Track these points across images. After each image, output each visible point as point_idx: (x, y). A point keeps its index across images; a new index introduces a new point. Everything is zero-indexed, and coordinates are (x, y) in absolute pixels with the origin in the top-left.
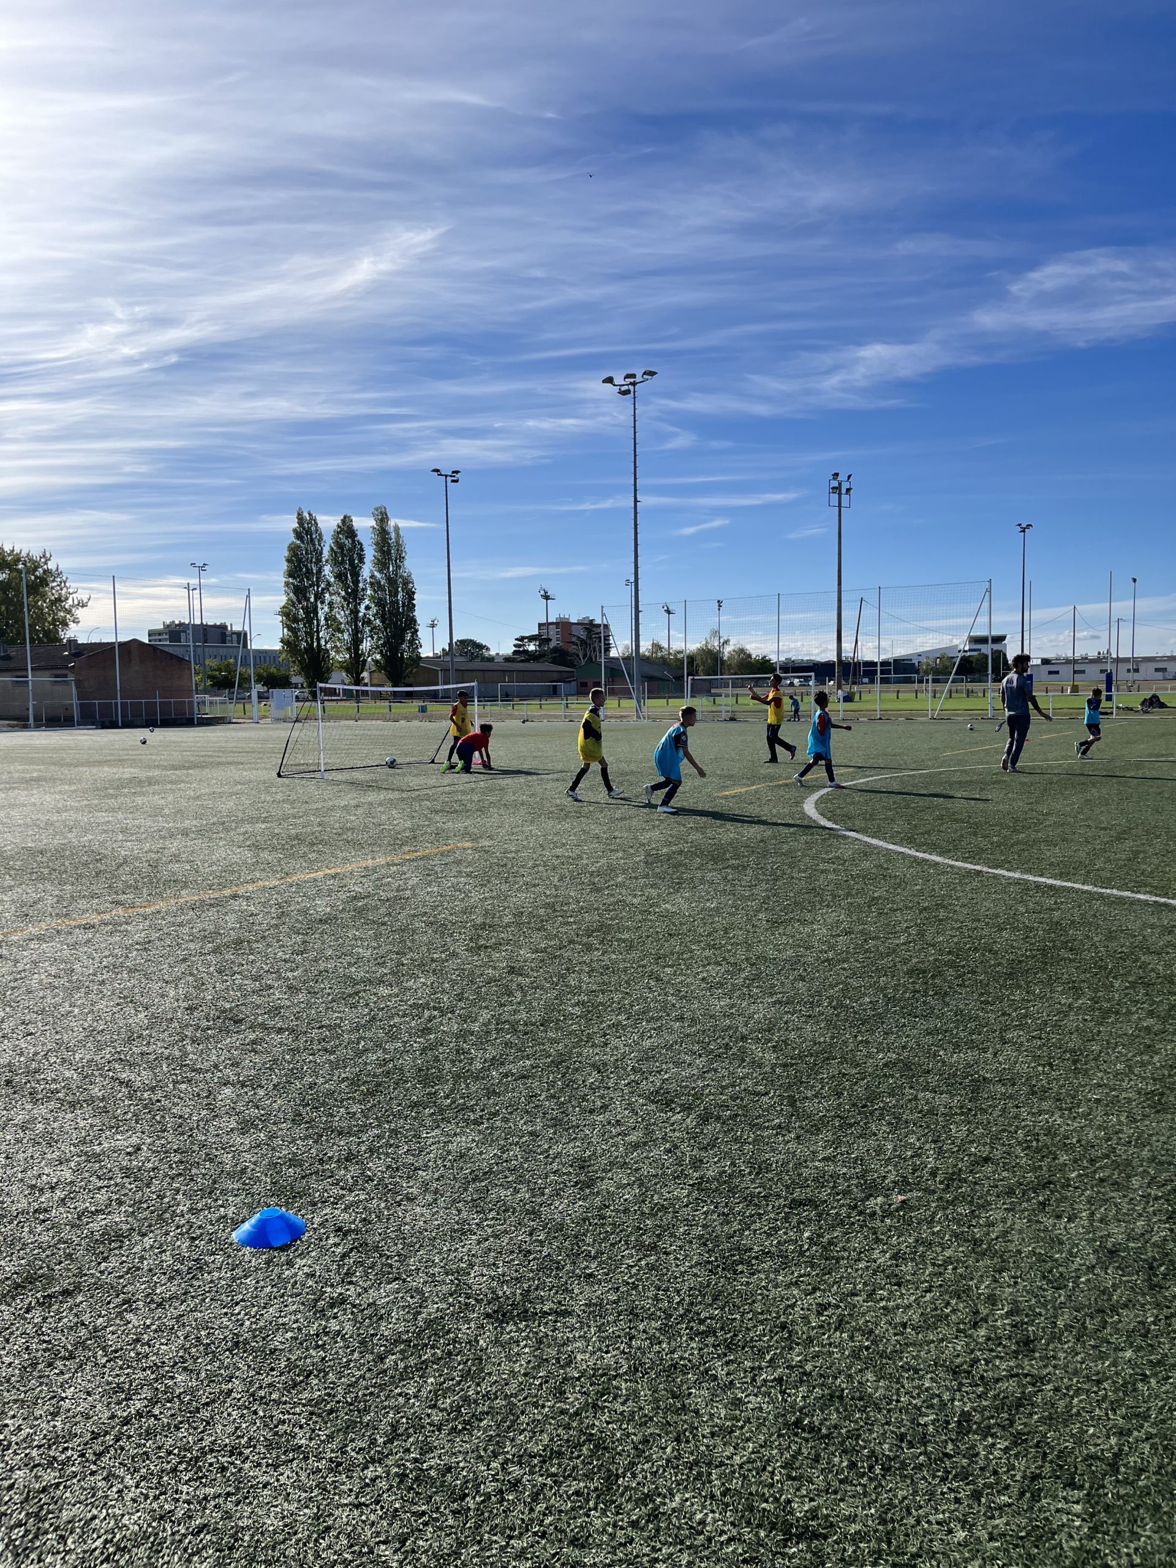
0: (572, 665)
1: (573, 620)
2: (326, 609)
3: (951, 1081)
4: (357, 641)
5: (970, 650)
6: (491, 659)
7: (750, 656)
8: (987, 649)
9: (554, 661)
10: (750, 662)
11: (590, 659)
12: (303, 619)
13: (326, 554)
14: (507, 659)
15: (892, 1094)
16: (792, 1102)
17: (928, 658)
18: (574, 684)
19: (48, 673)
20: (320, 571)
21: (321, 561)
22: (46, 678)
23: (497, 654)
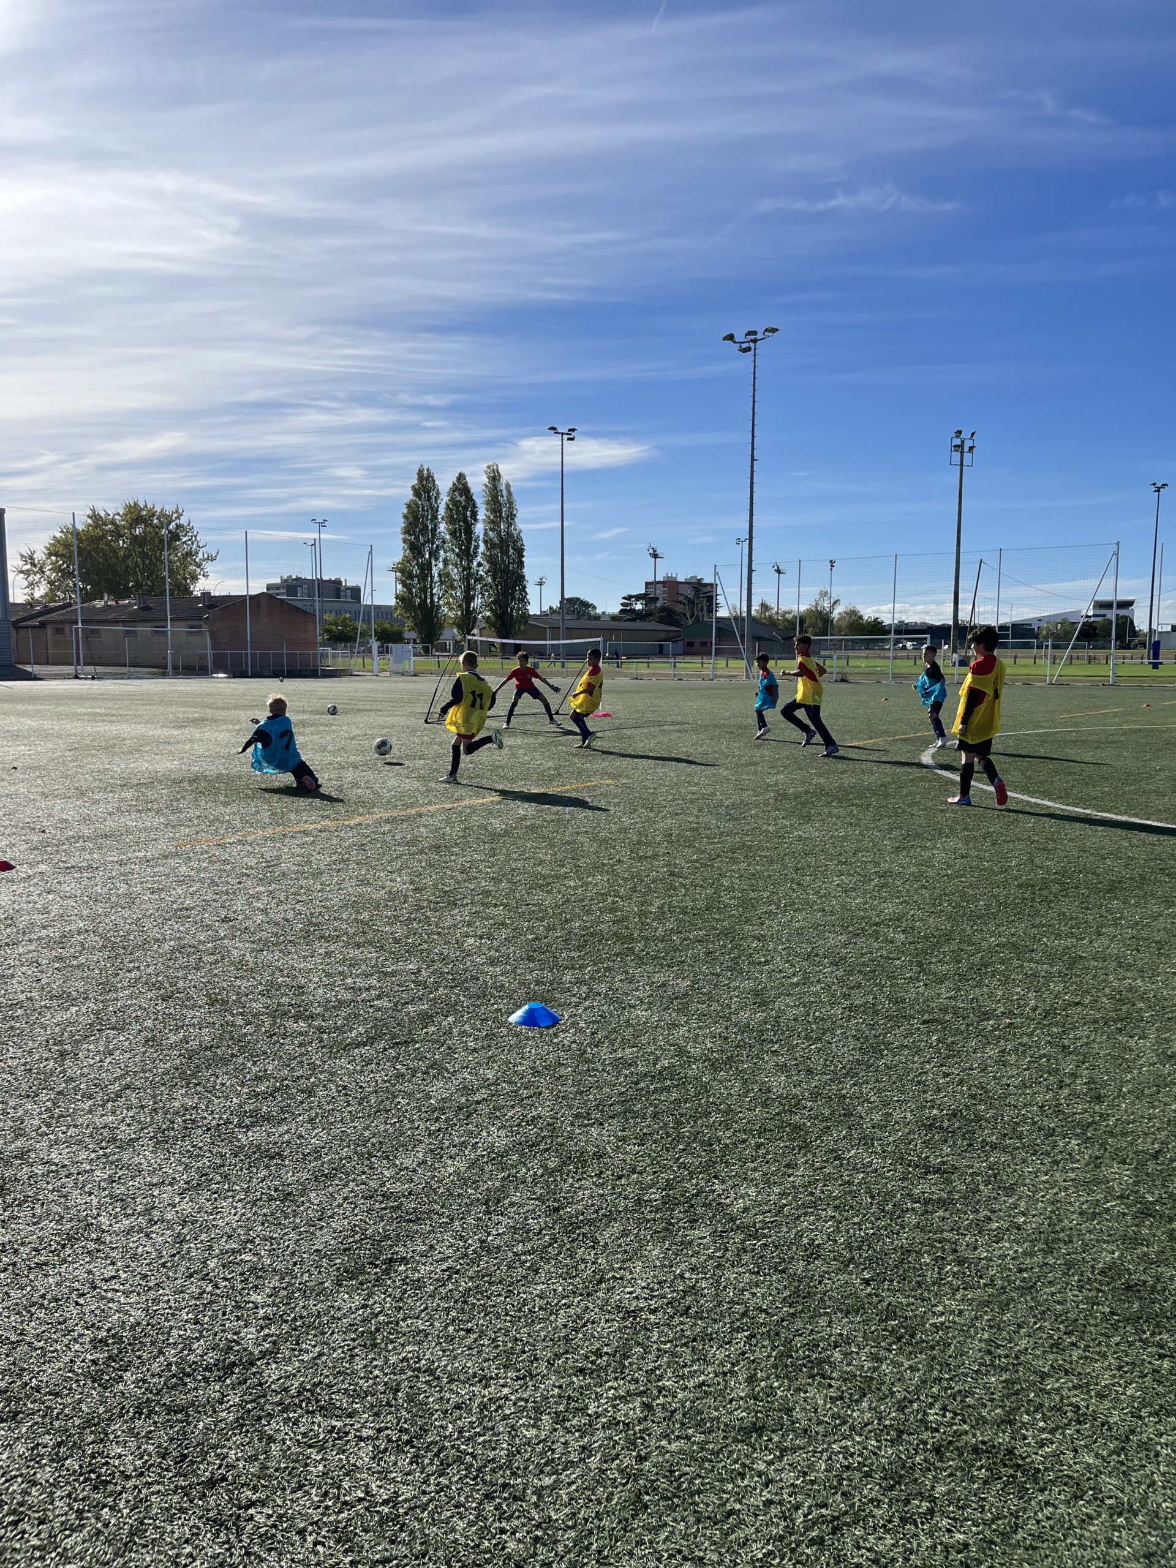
0: (680, 626)
1: (681, 579)
2: (441, 565)
3: (1052, 958)
4: (469, 599)
5: (1094, 616)
6: (597, 618)
7: (861, 617)
8: (1112, 615)
9: (661, 621)
10: (861, 624)
11: (698, 619)
12: (417, 576)
13: (442, 511)
14: (614, 618)
15: (1002, 963)
16: (920, 964)
17: (1048, 622)
18: (680, 644)
19: (184, 624)
20: (434, 529)
21: (436, 518)
22: (182, 628)
23: (604, 613)
